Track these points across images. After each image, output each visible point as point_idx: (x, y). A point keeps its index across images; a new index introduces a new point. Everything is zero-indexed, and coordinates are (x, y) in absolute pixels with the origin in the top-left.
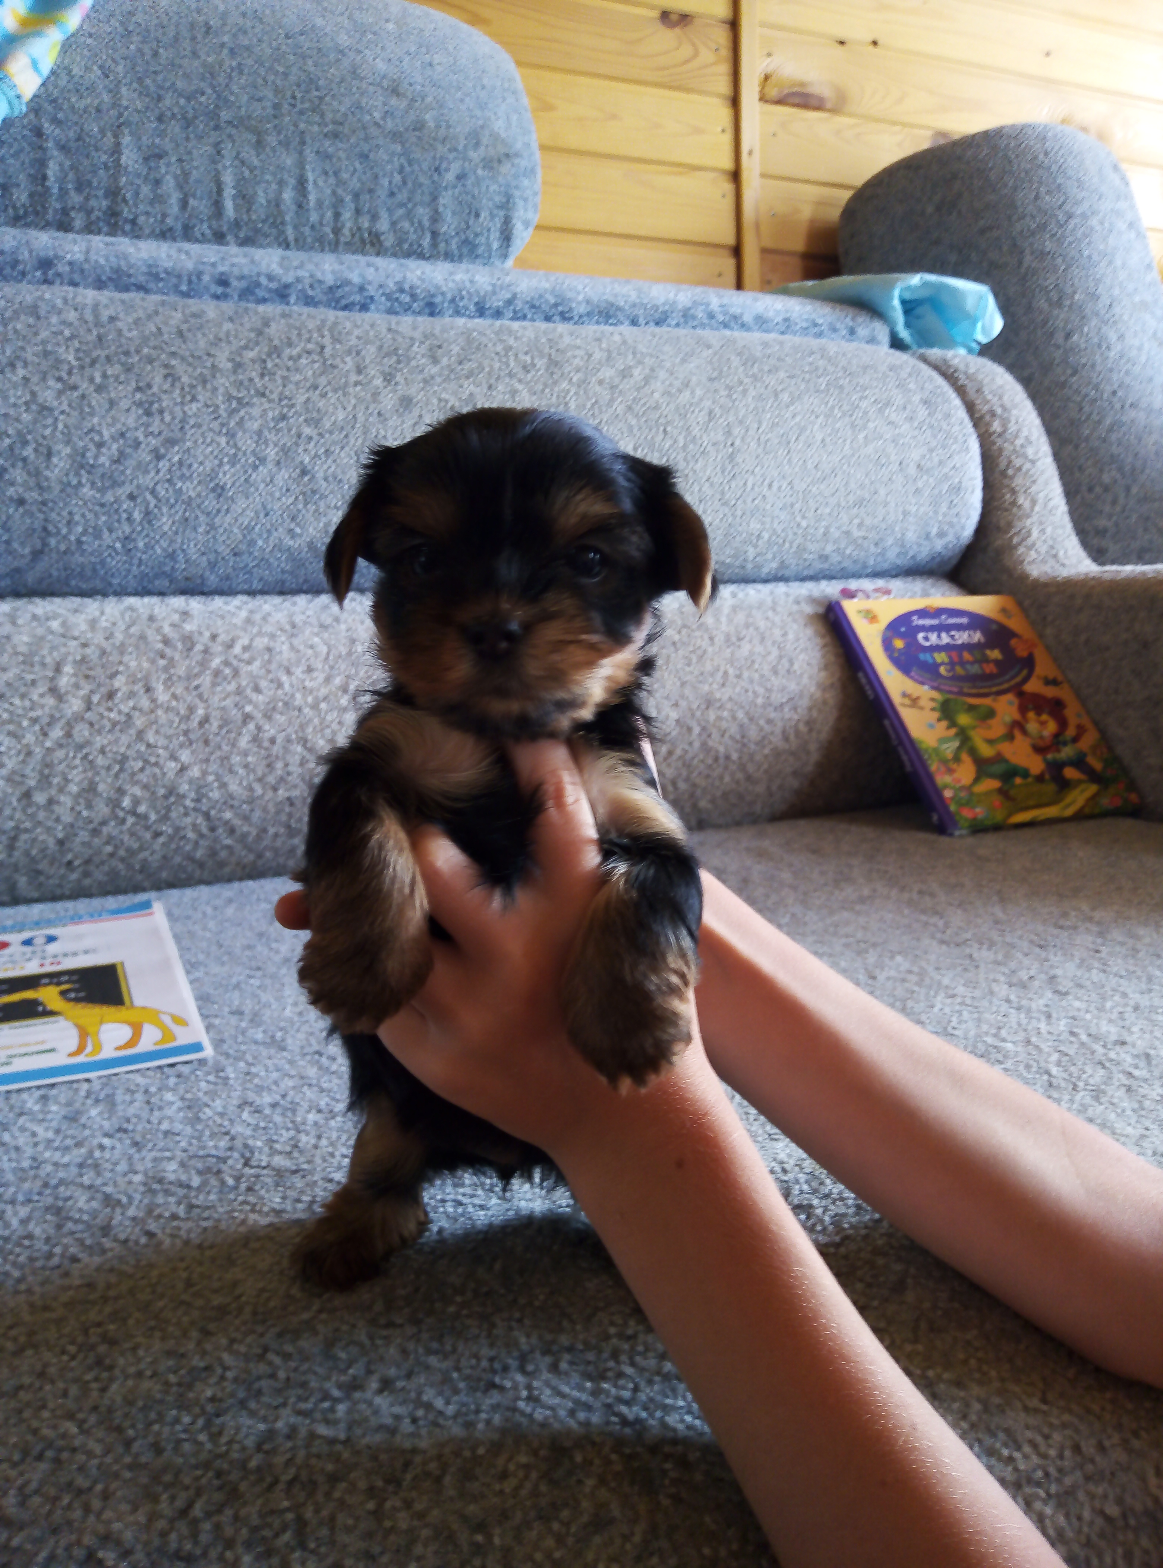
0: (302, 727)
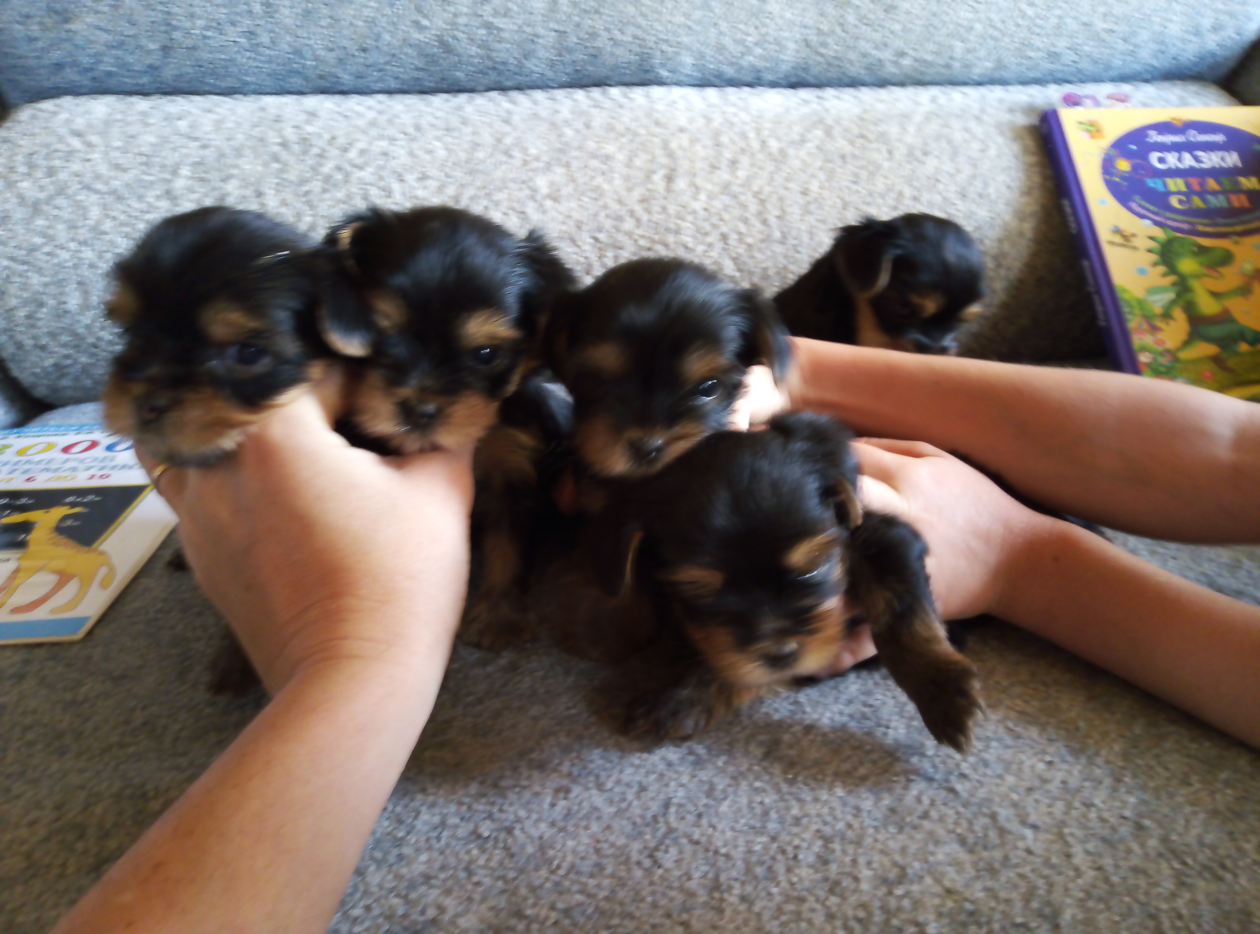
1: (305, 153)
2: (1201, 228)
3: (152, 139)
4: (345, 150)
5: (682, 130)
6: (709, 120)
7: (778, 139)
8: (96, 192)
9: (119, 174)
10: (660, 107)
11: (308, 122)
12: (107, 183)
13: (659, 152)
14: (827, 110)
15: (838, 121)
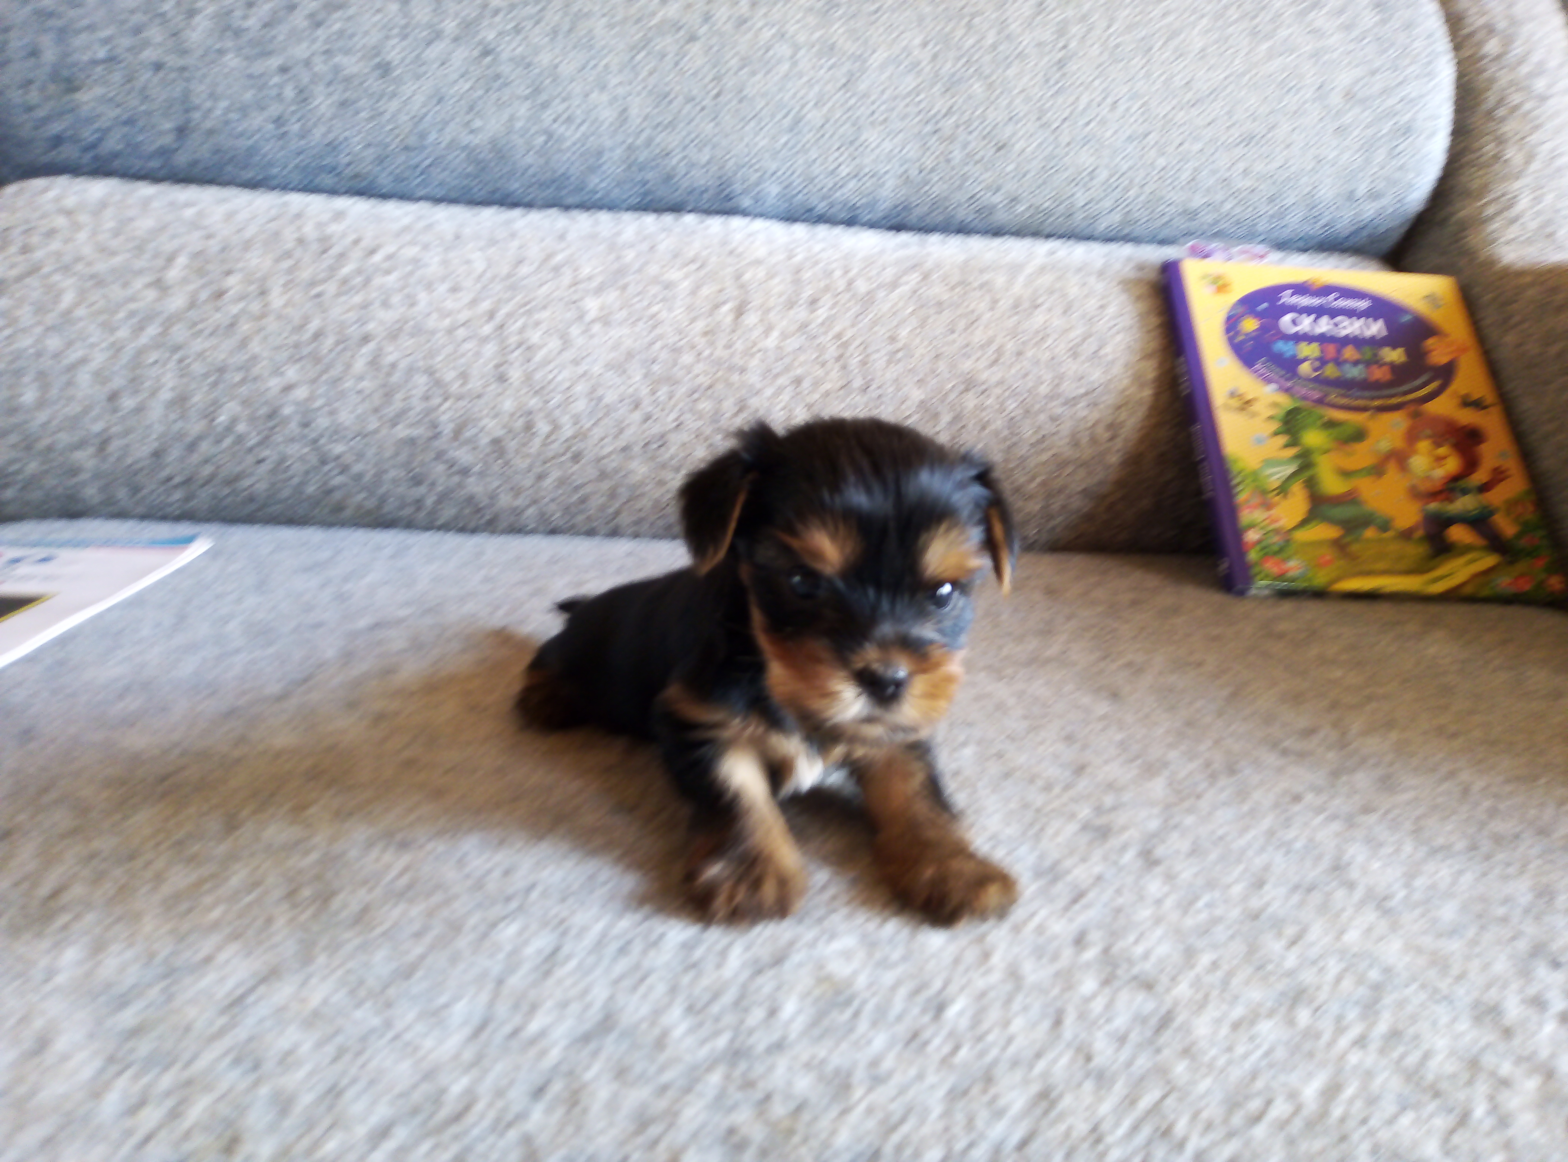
0: (431, 354)
3: (149, 224)
4: (370, 253)
5: (759, 262)
6: (791, 254)
7: (868, 280)
8: (75, 274)
9: (105, 257)
10: (738, 238)
11: (333, 221)
12: (88, 266)
13: (730, 283)
14: (928, 255)
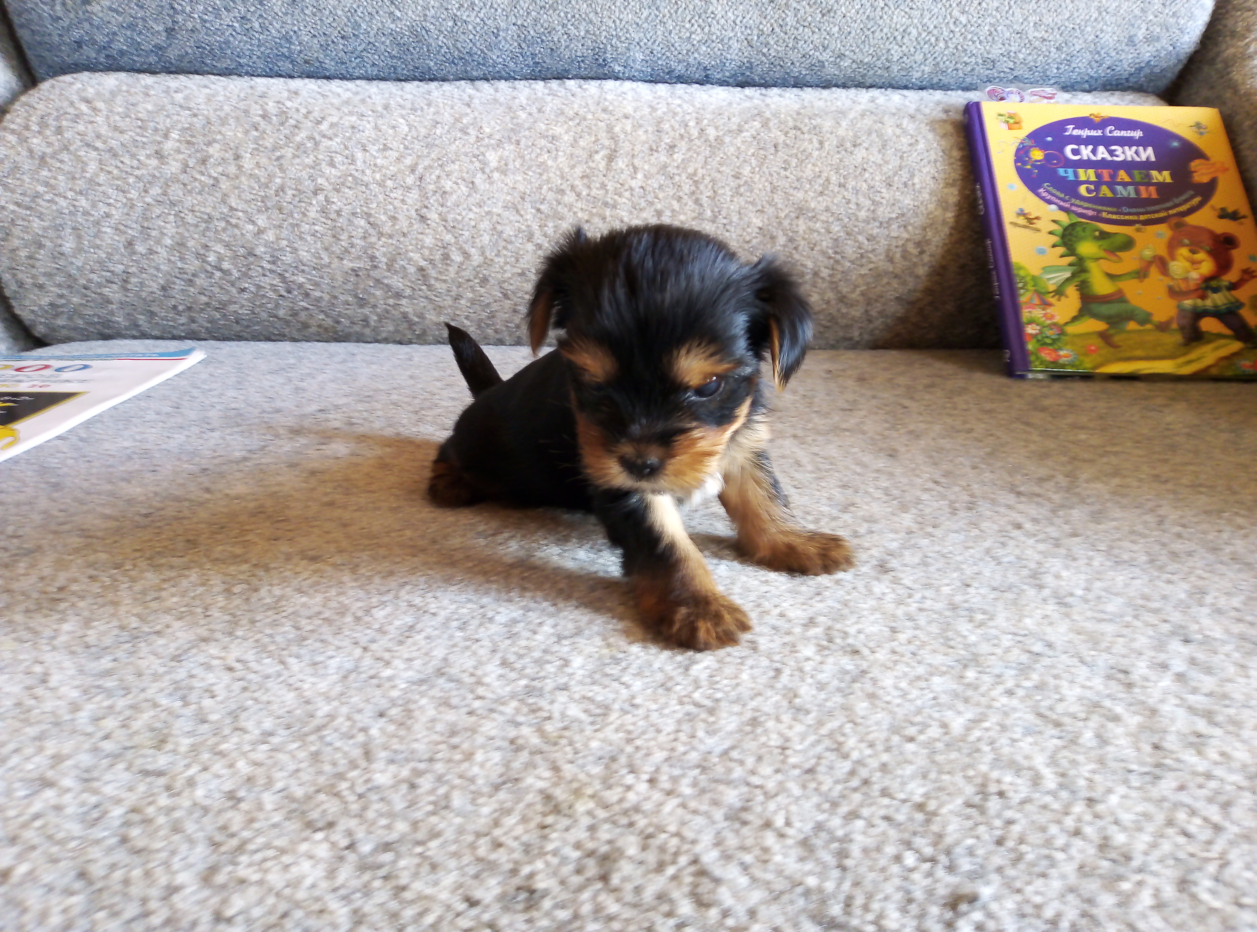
1: (282, 124)
2: (1104, 215)
3: (150, 107)
4: (319, 123)
5: (626, 117)
6: (653, 109)
7: (717, 128)
8: (96, 149)
9: (117, 134)
10: (610, 97)
11: (289, 99)
12: (105, 142)
13: (603, 135)
14: (767, 105)
15: (776, 115)
